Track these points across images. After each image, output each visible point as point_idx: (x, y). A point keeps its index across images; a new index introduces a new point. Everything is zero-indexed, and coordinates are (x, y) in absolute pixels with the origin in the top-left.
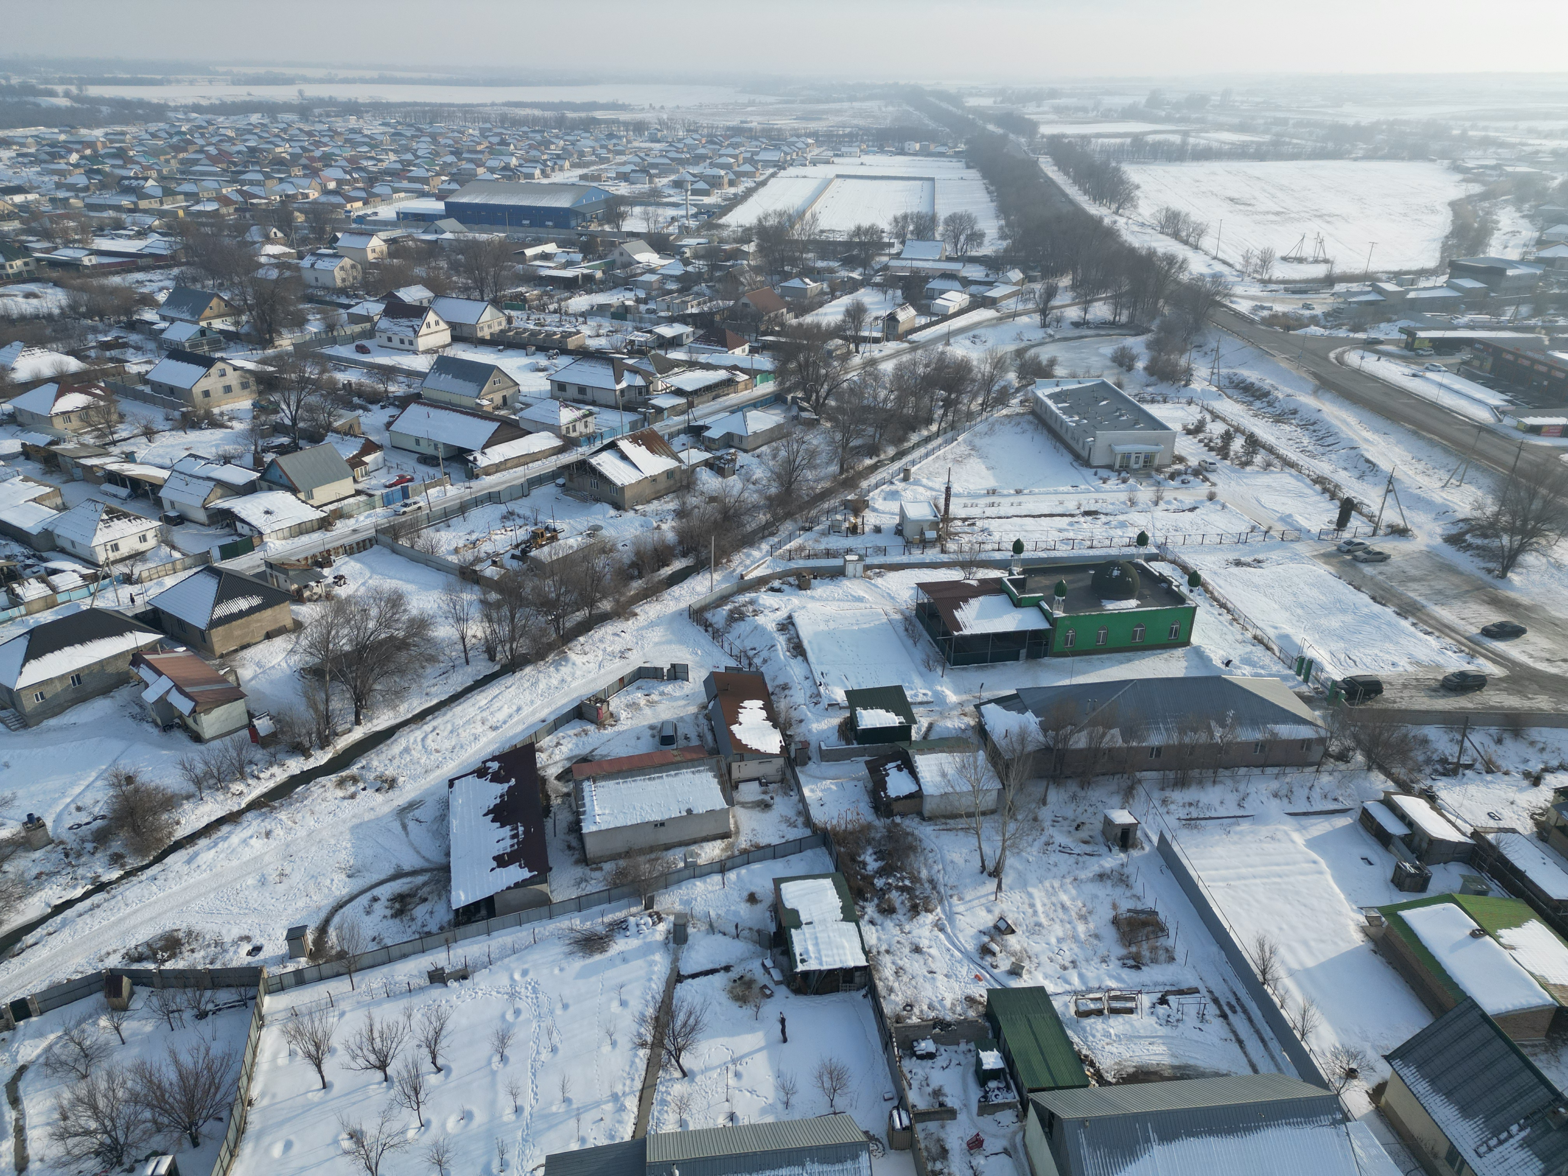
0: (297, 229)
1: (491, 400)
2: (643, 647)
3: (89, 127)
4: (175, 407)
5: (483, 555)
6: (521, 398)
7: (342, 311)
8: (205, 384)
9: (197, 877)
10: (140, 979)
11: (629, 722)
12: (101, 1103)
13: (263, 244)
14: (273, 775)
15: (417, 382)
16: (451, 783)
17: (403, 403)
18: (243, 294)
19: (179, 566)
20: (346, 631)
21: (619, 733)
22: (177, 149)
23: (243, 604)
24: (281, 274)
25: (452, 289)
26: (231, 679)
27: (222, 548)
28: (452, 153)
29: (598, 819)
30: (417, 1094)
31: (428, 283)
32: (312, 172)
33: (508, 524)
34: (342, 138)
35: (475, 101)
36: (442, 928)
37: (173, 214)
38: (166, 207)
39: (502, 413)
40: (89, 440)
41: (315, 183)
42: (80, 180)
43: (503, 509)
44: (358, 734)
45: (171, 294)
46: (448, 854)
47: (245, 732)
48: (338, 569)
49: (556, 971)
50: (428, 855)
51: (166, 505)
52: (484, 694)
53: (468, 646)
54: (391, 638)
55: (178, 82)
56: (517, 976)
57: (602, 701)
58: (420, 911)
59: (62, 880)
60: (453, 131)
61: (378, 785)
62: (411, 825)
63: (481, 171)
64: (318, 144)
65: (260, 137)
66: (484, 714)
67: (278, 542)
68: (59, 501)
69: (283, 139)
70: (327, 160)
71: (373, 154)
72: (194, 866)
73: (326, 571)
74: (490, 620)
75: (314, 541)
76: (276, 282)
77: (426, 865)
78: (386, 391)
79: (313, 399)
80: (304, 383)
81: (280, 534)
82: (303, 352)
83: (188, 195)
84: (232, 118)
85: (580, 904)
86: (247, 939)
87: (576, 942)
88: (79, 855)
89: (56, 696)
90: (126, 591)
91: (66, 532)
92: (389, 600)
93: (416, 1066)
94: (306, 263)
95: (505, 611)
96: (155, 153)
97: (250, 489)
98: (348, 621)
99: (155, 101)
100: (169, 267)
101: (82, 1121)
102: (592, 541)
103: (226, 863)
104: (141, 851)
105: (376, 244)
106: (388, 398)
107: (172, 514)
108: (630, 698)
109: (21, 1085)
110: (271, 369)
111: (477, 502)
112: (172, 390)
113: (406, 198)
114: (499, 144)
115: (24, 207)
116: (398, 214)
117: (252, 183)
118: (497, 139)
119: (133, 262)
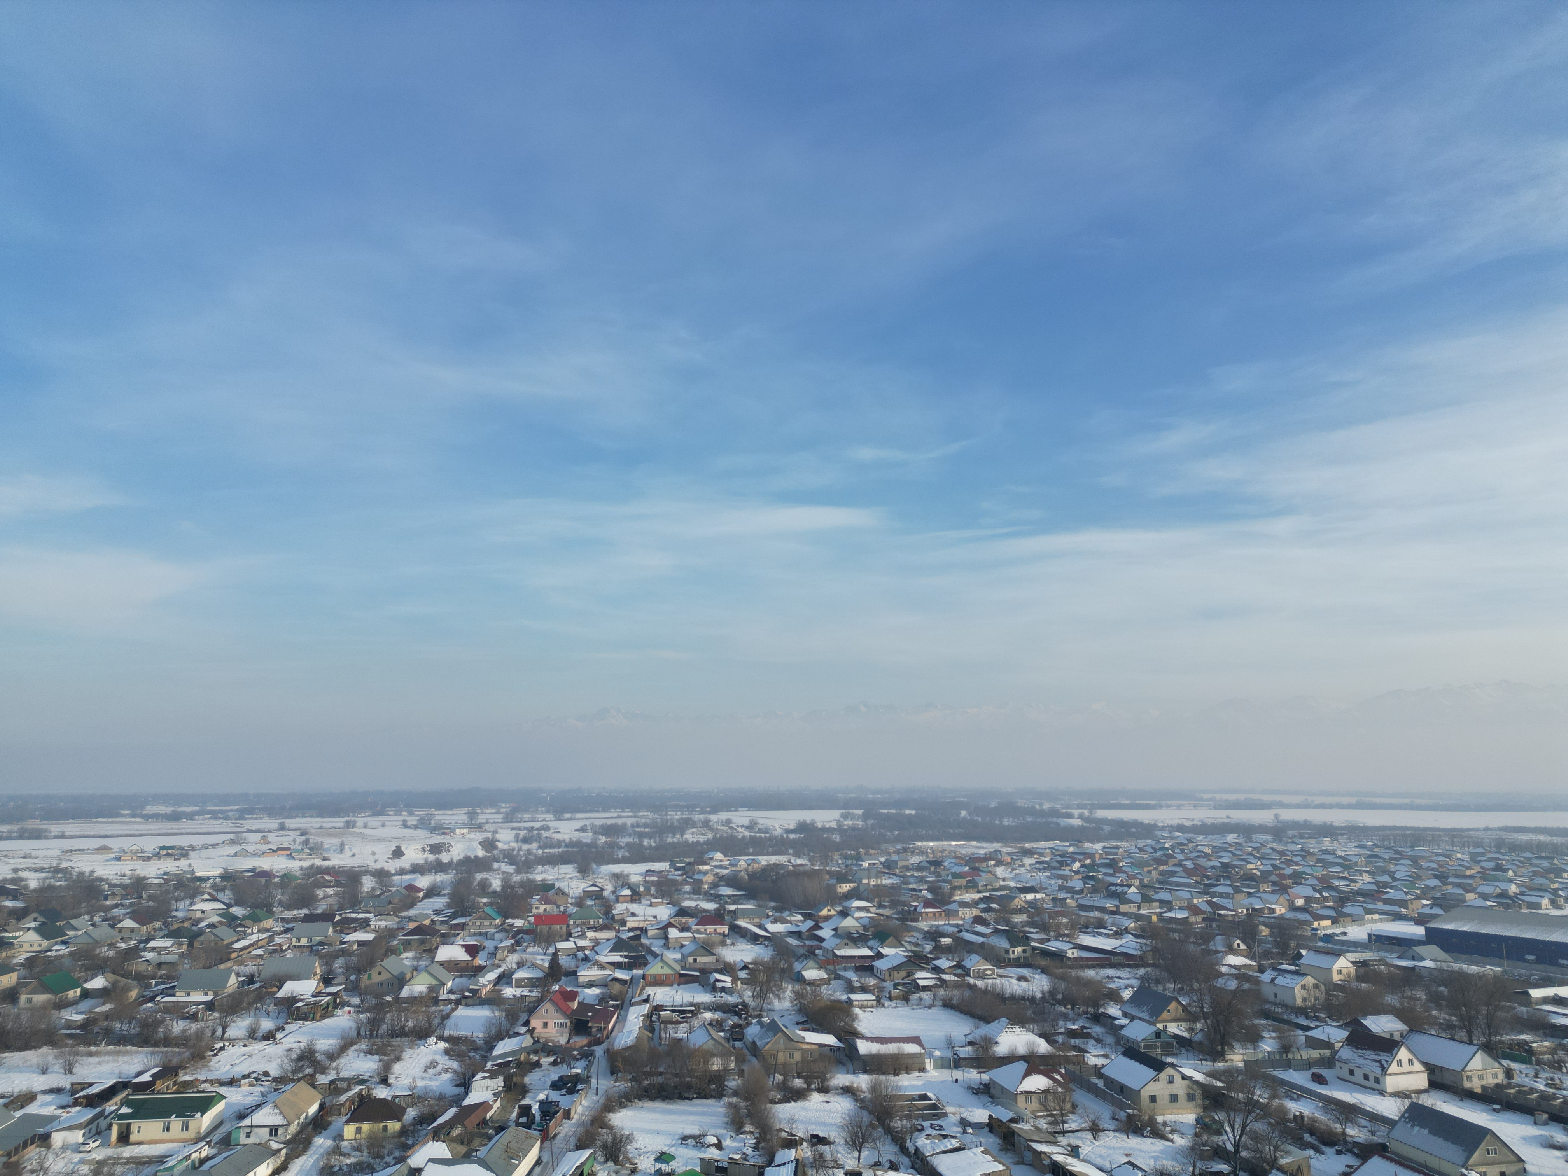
0: (1260, 942)
3: (1092, 842)
4: (1122, 1107)
7: (1300, 1032)
8: (1153, 1089)
13: (1226, 954)
15: (1384, 1128)
17: (1364, 1152)
18: (1201, 1001)
22: (1159, 862)
24: (1240, 985)
25: (1432, 1025)
28: (1436, 877)
31: (1400, 1014)
32: (1281, 888)
34: (1314, 858)
35: (1465, 826)
37: (1148, 918)
38: (1142, 912)
40: (1043, 1124)
41: (1283, 899)
42: (1078, 884)
45: (1135, 993)
55: (1168, 806)
60: (1438, 855)
63: (1471, 898)
64: (1289, 863)
65: (1234, 855)
69: (1256, 857)
70: (1298, 878)
71: (1346, 874)
76: (1234, 993)
78: (1344, 1133)
79: (1259, 1126)
80: (1251, 1105)
82: (1253, 1071)
83: (1162, 902)
84: (1211, 837)
94: (1266, 977)
96: (1141, 864)
99: (1147, 822)
100: (1137, 966)
105: (1343, 965)
106: (1346, 1142)
110: (1220, 1084)
112: (1122, 1089)
113: (1380, 920)
114: (1493, 870)
115: (1032, 904)
116: (1369, 935)
117: (1221, 895)
118: (1490, 865)
119: (1107, 959)
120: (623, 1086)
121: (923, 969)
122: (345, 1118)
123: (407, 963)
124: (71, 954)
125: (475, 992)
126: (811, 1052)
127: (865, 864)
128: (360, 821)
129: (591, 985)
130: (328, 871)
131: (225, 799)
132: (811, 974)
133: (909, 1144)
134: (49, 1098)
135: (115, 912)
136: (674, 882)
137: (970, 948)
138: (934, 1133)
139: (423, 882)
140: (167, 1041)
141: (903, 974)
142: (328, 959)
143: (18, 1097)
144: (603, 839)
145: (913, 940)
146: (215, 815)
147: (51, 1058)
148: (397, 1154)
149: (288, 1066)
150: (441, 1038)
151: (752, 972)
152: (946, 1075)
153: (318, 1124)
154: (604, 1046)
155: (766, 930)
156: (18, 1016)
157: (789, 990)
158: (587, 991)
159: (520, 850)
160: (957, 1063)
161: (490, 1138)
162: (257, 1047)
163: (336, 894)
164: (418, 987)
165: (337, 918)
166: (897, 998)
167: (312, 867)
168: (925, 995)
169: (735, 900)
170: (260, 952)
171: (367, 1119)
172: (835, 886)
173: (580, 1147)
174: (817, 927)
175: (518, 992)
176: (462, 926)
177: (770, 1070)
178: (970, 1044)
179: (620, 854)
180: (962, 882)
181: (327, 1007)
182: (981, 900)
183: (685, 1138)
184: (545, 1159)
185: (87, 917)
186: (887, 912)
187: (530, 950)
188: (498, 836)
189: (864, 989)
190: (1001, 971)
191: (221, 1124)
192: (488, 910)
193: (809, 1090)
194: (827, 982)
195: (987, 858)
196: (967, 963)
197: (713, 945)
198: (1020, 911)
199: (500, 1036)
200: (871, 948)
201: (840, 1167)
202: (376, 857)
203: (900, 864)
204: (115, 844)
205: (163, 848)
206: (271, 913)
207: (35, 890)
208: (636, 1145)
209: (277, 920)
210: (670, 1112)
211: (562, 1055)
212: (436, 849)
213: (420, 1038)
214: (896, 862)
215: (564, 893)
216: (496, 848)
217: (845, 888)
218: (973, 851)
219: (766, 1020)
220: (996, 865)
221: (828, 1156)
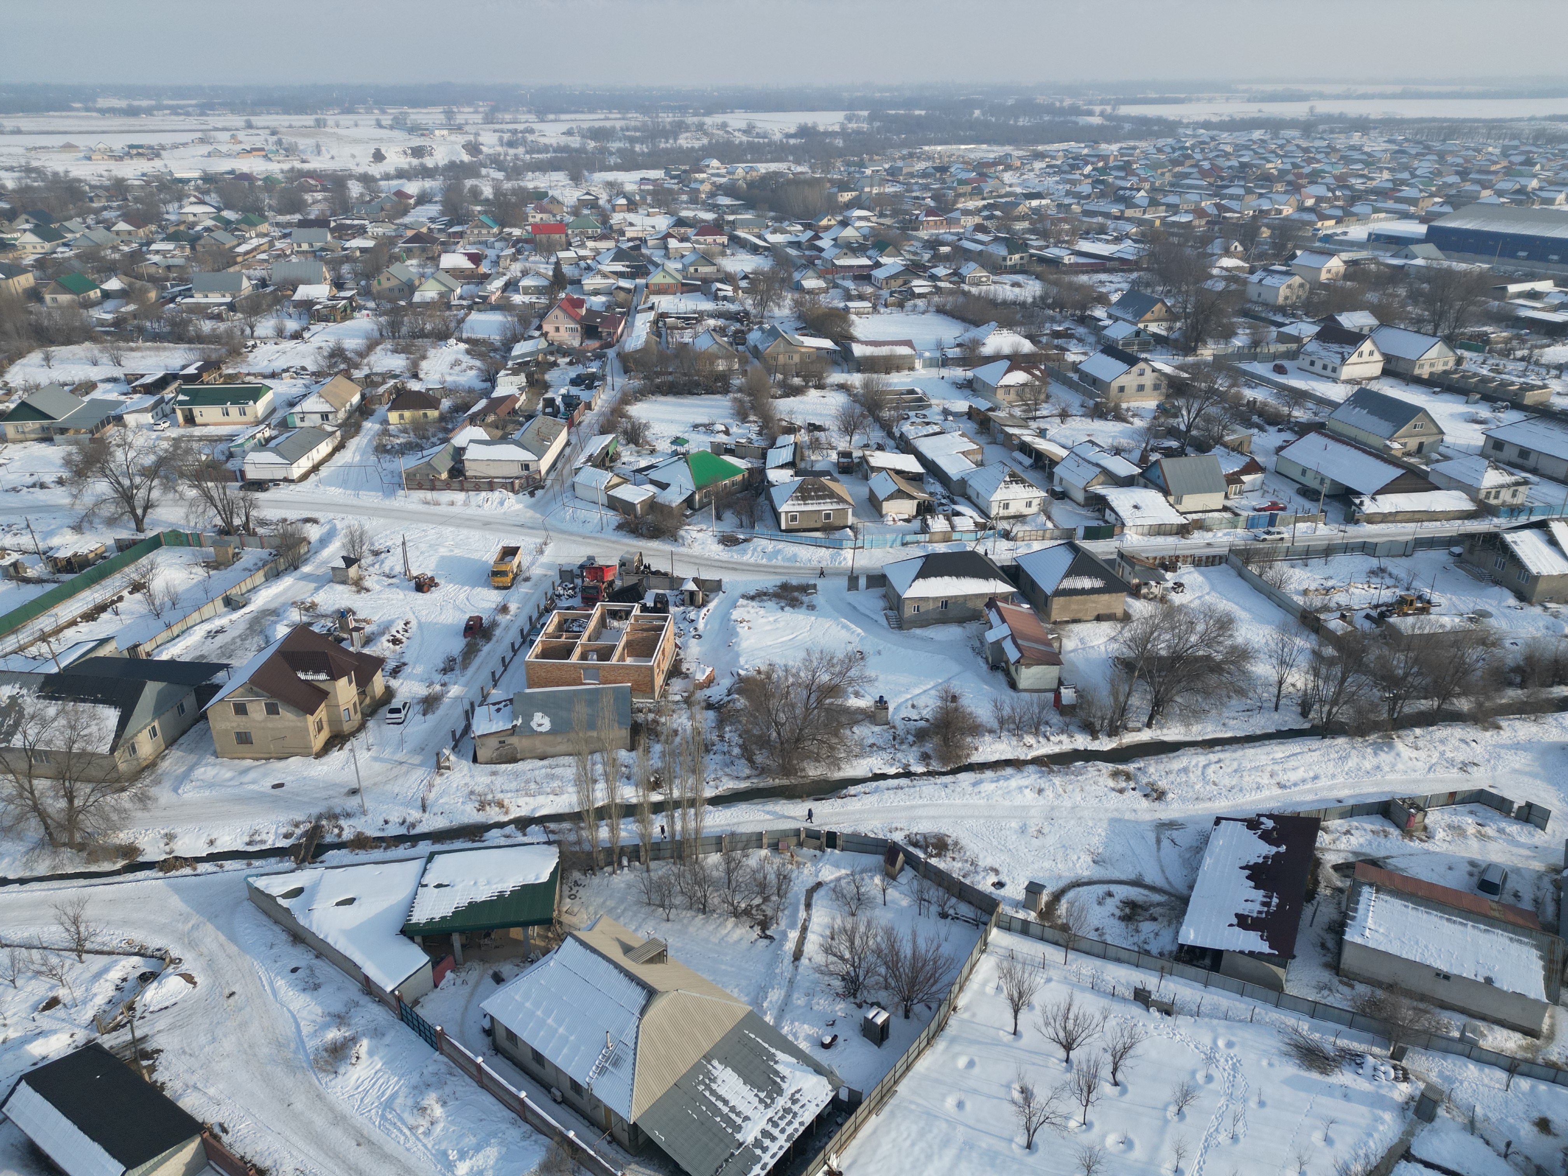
0: (1259, 244)
1: (1404, 445)
2: (1494, 768)
3: (1109, 142)
4: (1091, 396)
5: (1333, 605)
6: (1442, 449)
7: (1273, 329)
8: (1123, 380)
9: (975, 800)
10: (911, 861)
11: (1445, 846)
12: (857, 942)
13: (1221, 256)
14: (1060, 742)
15: (1327, 410)
16: (1218, 821)
17: (1303, 430)
18: (1185, 302)
19: (1048, 535)
20: (1168, 636)
21: (1427, 852)
22: (1175, 163)
23: (1086, 583)
24: (1227, 286)
25: (1402, 319)
26: (1056, 645)
27: (1087, 529)
28: (1457, 173)
29: (1367, 933)
30: (1089, 1092)
31: (1375, 310)
32: (1295, 188)
33: (1374, 580)
34: (1338, 155)
35: (1509, 116)
36: (1161, 954)
37: (1151, 223)
38: (1147, 216)
39: (1412, 460)
40: (1017, 412)
41: (1293, 200)
42: (1085, 188)
43: (1374, 563)
44: (1146, 736)
45: (1124, 296)
46: (1191, 888)
47: (1051, 696)
48: (1180, 576)
49: (1264, 1063)
50: (1171, 879)
51: (1056, 480)
52: (1282, 747)
53: (1283, 692)
54: (1208, 658)
55: (1198, 100)
56: (1221, 1043)
57: (1419, 809)
58: (1147, 927)
59: (886, 756)
60: (1468, 148)
61: (1148, 791)
62: (1166, 843)
63: (1486, 195)
64: (1310, 161)
65: (1256, 153)
66: (1276, 768)
67: (1135, 537)
68: (979, 458)
69: (1277, 155)
70: (1314, 177)
71: (1366, 172)
72: (976, 790)
73: (1169, 575)
74: (1317, 674)
75: (1168, 544)
76: (1220, 294)
77: (1166, 887)
78: (1289, 415)
79: (1213, 410)
80: (1211, 392)
81: (1140, 529)
82: (1220, 364)
83: (1169, 206)
84: (1236, 134)
85: (1315, 1011)
86: (996, 872)
87: (1296, 1046)
88: (902, 743)
89: (927, 612)
90: (1003, 545)
91: (976, 485)
92: (1218, 621)
93: (1096, 1065)
94: (1255, 278)
95: (1337, 671)
96: (1155, 166)
97: (1128, 482)
98: (1173, 629)
99: (1172, 118)
100: (1131, 271)
101: (842, 947)
102: (1473, 626)
103: (1000, 799)
104: (944, 759)
105: (1336, 264)
106: (1289, 422)
107: (1058, 489)
108: (1456, 820)
109: (815, 896)
110: (1186, 375)
111: (1347, 548)
112: (1095, 382)
113: (1386, 219)
114: (1521, 164)
115: (1036, 211)
116: (1370, 235)
117: (1231, 197)
118: (1520, 158)
119: (1102, 264)
120: (636, 383)
121: (919, 277)
122: (387, 407)
123: (413, 270)
124: (77, 256)
125: (485, 298)
126: (809, 355)
127: (868, 172)
128: (331, 120)
129: (596, 293)
130: (311, 174)
131: (180, 92)
132: (811, 283)
133: (895, 430)
134: (110, 386)
135: (106, 214)
136: (670, 191)
137: (967, 255)
138: (918, 420)
139: (412, 188)
140: (199, 339)
141: (900, 282)
142: (335, 264)
143: (80, 385)
144: (591, 145)
145: (912, 249)
146: (175, 111)
147: (96, 352)
148: (441, 436)
149: (323, 363)
150: (460, 340)
151: (752, 282)
152: (934, 373)
153: (364, 410)
154: (616, 348)
155: (765, 240)
156: (50, 314)
157: (788, 299)
158: (593, 298)
159: (506, 154)
160: (945, 362)
161: (522, 425)
162: (288, 345)
163: (325, 199)
164: (428, 292)
165: (333, 224)
166: (893, 305)
167: (292, 170)
168: (920, 302)
169: (733, 210)
170: (264, 256)
171: (407, 408)
172: (836, 194)
173: (603, 432)
174: (817, 237)
175: (527, 299)
176: (461, 235)
177: (771, 370)
178: (958, 345)
179: (612, 160)
180: (968, 188)
181: (345, 310)
182: (985, 207)
183: (696, 426)
184: (573, 441)
185: (79, 220)
186: (888, 221)
187: (532, 259)
188: (481, 139)
189: (861, 297)
190: (996, 278)
191: (274, 411)
192: (483, 218)
193: (807, 387)
194: (826, 291)
195: (995, 163)
196: (964, 271)
197: (713, 255)
198: (1022, 218)
199: (516, 339)
200: (870, 258)
201: (833, 448)
202: (357, 160)
203: (905, 171)
204: (80, 141)
205: (131, 147)
206: (264, 219)
207: (14, 191)
208: (652, 431)
209: (271, 224)
210: (682, 405)
211: (577, 357)
212: (418, 152)
213: (441, 339)
214: (901, 169)
215: (558, 202)
216: (481, 152)
217: (846, 197)
218: (982, 155)
219: (767, 326)
220: (1005, 170)
221: (823, 440)
